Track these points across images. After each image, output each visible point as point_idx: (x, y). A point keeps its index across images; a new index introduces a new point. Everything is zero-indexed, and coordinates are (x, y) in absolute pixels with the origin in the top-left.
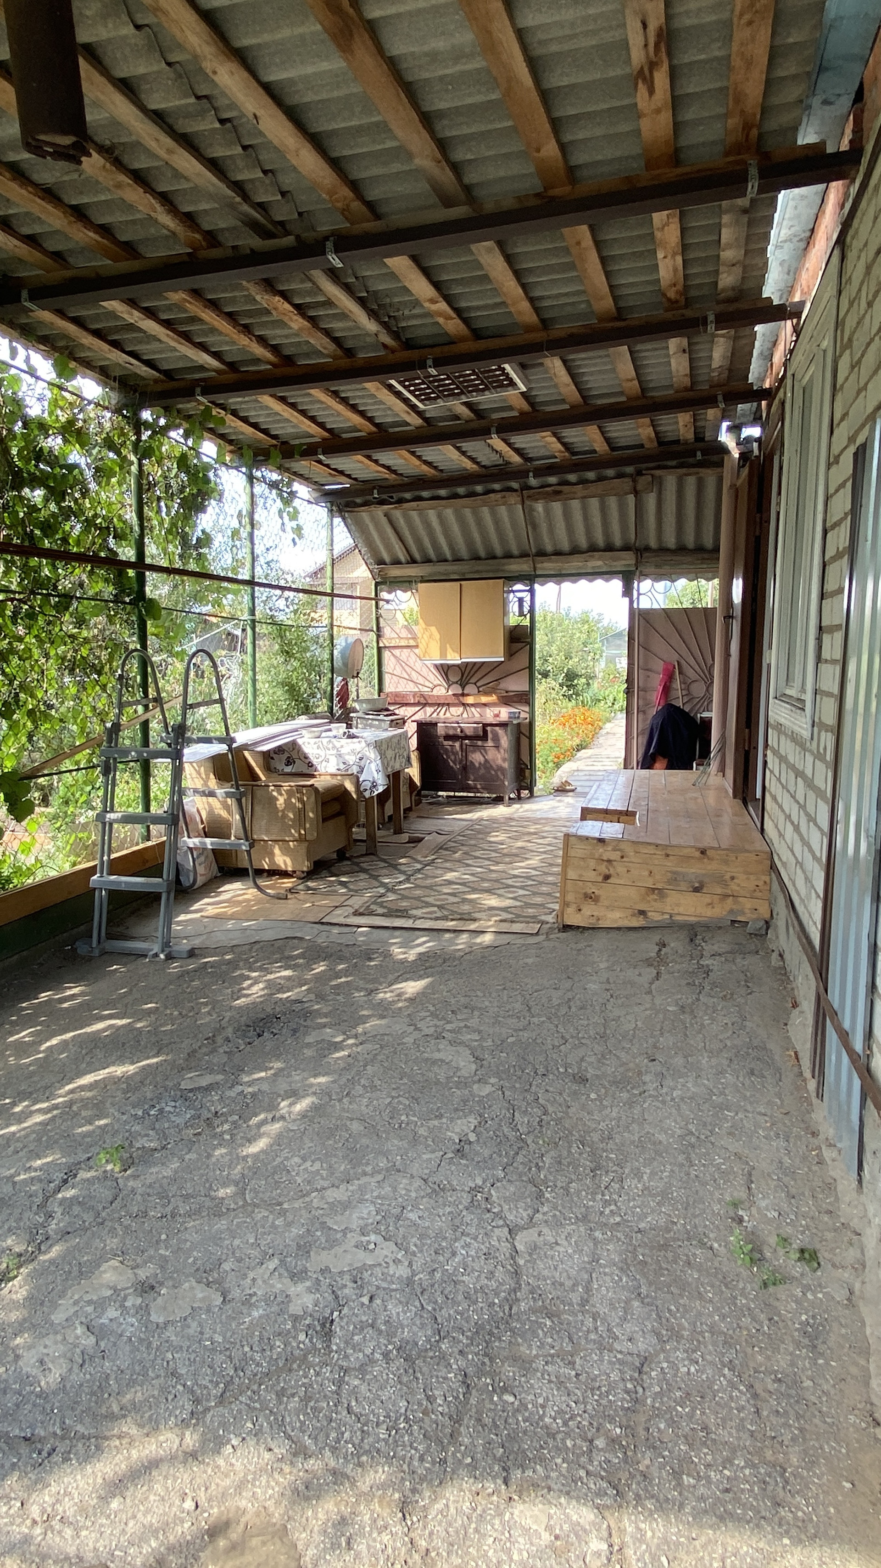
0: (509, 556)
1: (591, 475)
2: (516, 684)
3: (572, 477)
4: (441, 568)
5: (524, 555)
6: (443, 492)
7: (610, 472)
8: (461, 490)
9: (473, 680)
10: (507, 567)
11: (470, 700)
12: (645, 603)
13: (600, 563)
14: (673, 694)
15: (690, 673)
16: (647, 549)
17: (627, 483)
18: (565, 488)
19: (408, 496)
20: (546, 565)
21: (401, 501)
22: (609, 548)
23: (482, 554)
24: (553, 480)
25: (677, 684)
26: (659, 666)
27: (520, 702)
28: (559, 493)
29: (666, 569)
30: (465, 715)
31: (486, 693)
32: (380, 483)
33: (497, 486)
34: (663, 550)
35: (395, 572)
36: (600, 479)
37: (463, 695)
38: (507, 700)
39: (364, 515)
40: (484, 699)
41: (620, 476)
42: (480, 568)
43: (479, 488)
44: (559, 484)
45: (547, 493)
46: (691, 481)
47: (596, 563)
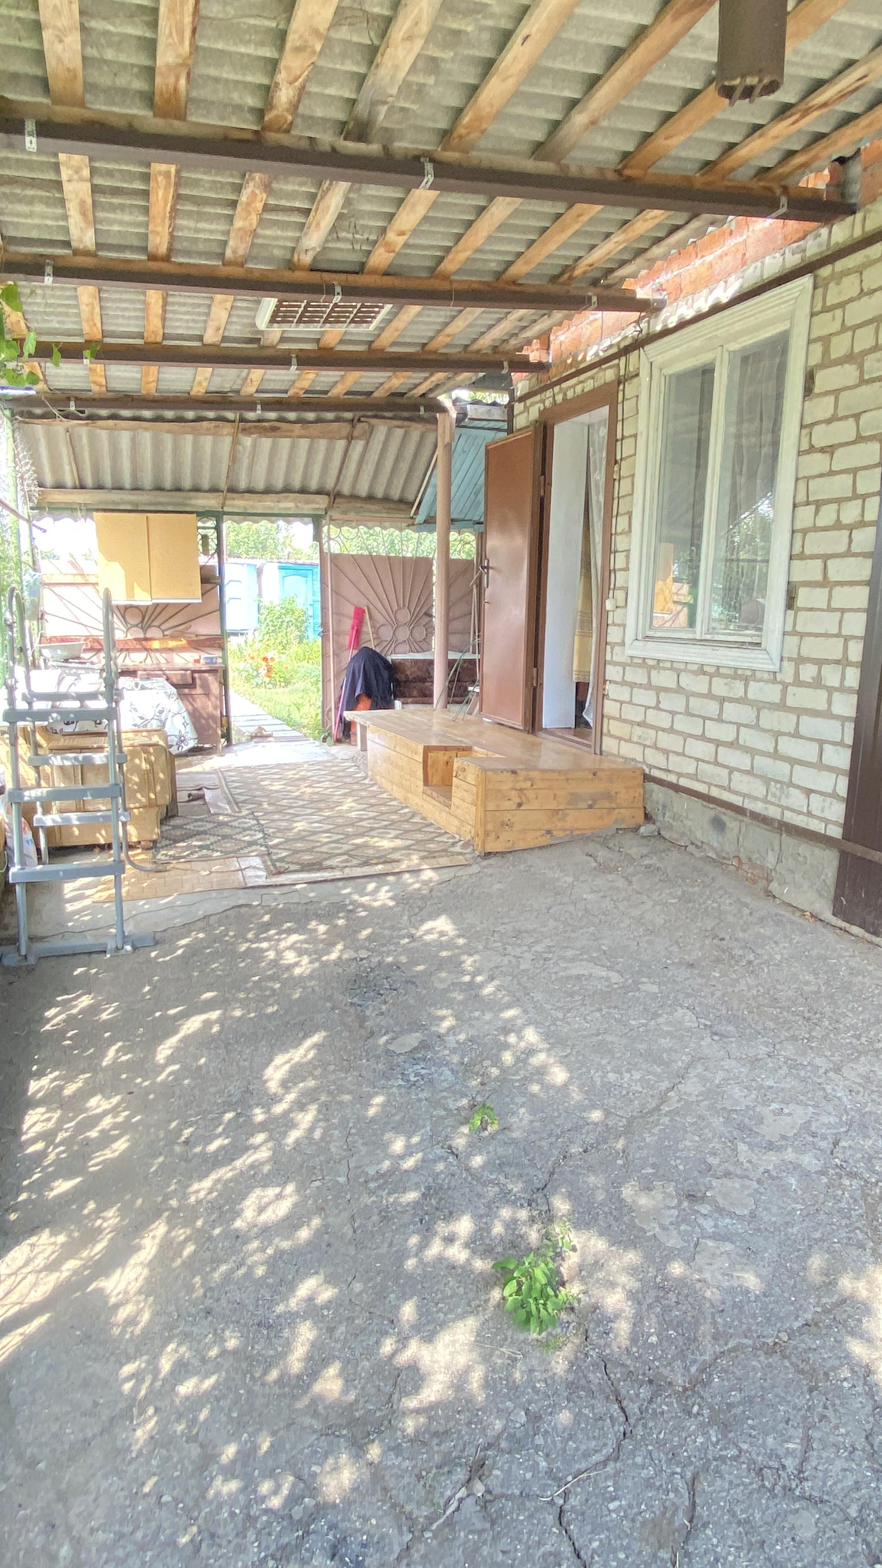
0: (196, 489)
1: (311, 416)
2: (206, 628)
3: (292, 415)
4: (116, 496)
5: (214, 490)
6: (147, 414)
7: (330, 415)
8: (169, 414)
9: (156, 623)
10: (193, 502)
11: (156, 645)
12: (335, 549)
13: (292, 505)
14: (363, 637)
15: (380, 619)
16: (338, 495)
17: (345, 428)
18: (283, 425)
19: (104, 412)
20: (236, 502)
21: (92, 418)
22: (303, 491)
23: (168, 484)
24: (272, 415)
25: (368, 628)
26: (350, 611)
27: (211, 646)
28: (274, 429)
29: (352, 515)
30: (149, 661)
31: (173, 637)
32: (77, 394)
33: (211, 414)
34: (354, 497)
35: (58, 497)
36: (319, 421)
37: (146, 639)
38: (197, 644)
39: (39, 428)
40: (172, 644)
41: (338, 420)
42: (162, 500)
43: (190, 414)
44: (277, 420)
45: (264, 428)
46: (399, 433)
47: (288, 504)
